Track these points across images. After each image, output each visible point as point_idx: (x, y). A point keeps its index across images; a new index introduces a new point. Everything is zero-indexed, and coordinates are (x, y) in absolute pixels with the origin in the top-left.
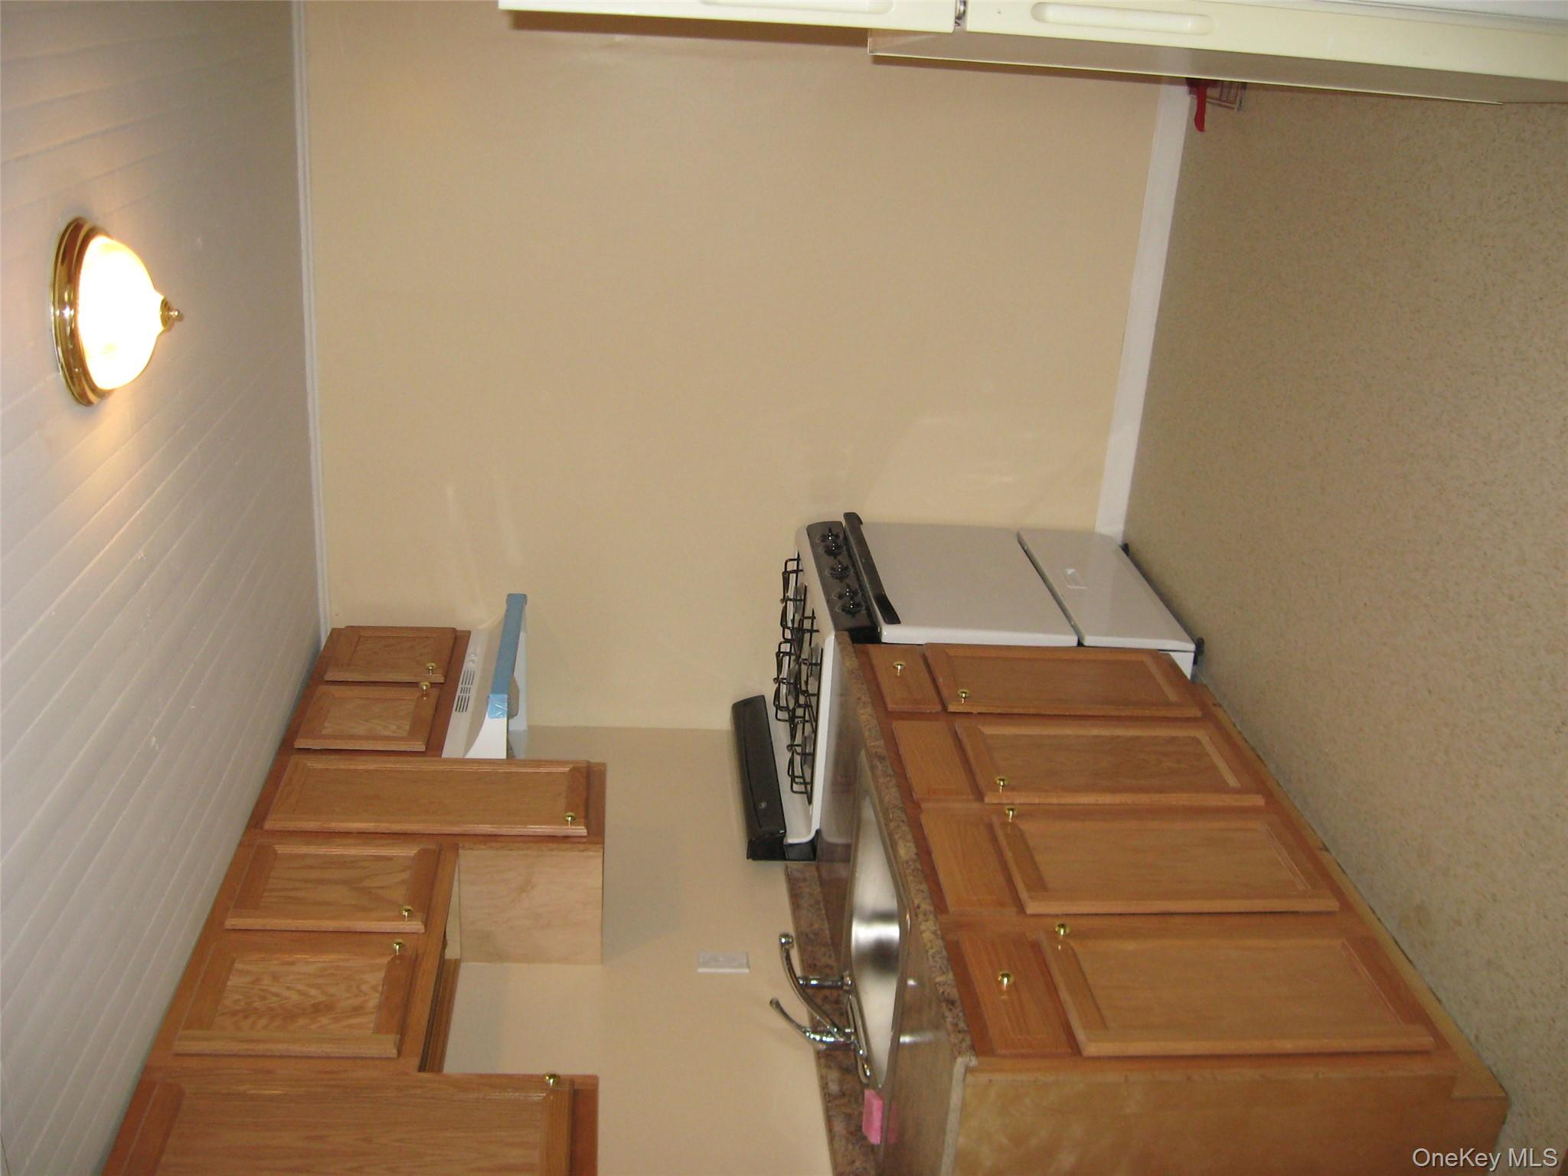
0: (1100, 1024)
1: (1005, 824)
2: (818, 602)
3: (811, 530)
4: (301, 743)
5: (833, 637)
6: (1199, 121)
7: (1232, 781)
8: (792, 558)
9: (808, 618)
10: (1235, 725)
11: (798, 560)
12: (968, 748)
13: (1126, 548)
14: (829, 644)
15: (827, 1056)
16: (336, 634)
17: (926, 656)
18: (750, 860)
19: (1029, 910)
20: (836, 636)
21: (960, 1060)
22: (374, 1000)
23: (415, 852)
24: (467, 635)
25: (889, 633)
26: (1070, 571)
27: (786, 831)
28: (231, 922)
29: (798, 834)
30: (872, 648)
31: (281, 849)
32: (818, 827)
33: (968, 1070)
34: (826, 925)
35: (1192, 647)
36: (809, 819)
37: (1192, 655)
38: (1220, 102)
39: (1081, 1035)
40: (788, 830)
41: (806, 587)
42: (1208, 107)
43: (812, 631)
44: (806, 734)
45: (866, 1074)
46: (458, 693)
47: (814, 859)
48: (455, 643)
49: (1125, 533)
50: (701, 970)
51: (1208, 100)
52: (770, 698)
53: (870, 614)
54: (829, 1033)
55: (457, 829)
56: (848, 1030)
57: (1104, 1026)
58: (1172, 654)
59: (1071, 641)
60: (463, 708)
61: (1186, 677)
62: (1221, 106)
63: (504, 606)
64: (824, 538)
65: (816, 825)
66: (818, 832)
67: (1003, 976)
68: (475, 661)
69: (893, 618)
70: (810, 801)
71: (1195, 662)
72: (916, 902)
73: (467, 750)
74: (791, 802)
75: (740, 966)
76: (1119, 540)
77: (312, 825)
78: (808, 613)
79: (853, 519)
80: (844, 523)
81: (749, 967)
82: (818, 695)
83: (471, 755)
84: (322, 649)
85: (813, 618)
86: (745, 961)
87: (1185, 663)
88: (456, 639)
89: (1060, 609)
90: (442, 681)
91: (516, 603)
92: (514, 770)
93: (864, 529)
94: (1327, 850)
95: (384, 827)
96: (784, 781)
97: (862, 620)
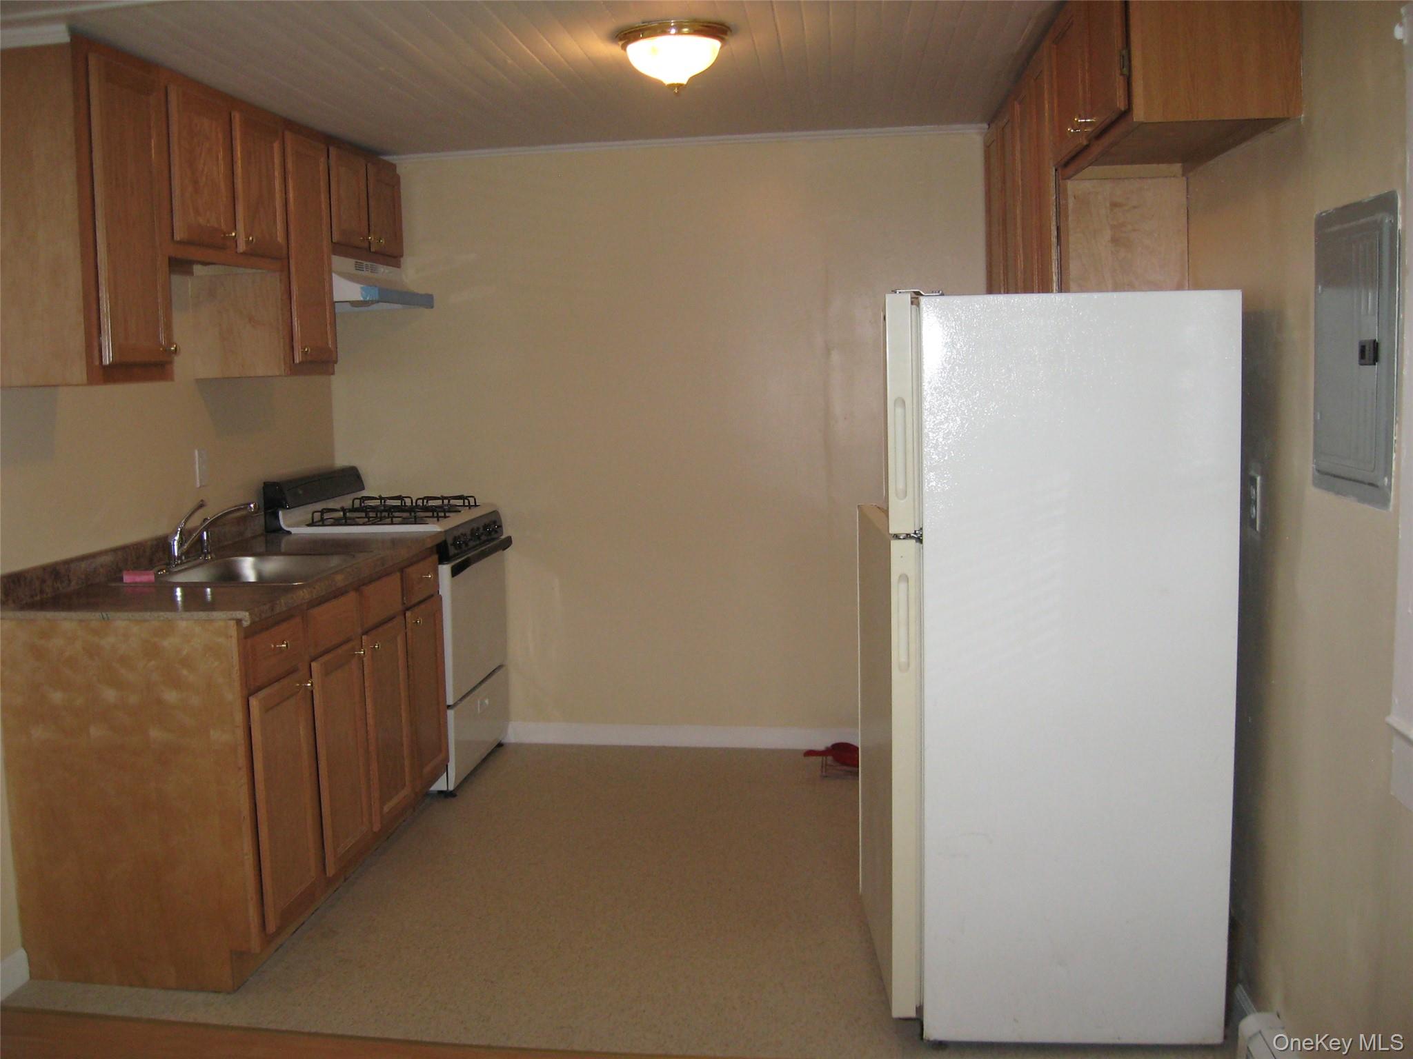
0: (267, 709)
1: (354, 649)
2: (454, 520)
3: (495, 513)
4: (333, 151)
5: (439, 530)
6: (810, 753)
7: (386, 809)
8: (477, 501)
9: (445, 514)
10: (404, 821)
11: (476, 506)
12: (390, 625)
13: (500, 745)
14: (432, 528)
15: (163, 544)
16: (393, 167)
17: (433, 597)
18: (262, 485)
19: (314, 664)
20: (441, 532)
21: (247, 614)
22: (201, 221)
23: (280, 241)
24: (398, 265)
25: (445, 570)
26: (487, 701)
27: (288, 509)
28: (237, 117)
29: (285, 519)
30: (436, 557)
31: (276, 146)
32: (293, 532)
33: (239, 622)
34: (230, 542)
35: (451, 788)
36: (297, 525)
37: (445, 789)
38: (824, 765)
39: (262, 694)
40: (288, 510)
41: (460, 511)
42: (819, 759)
43: (438, 518)
44: (357, 520)
45: (159, 571)
46: (365, 263)
47: (267, 532)
48: (392, 256)
49: (510, 744)
50: (196, 452)
51: (824, 758)
52: (364, 493)
53: (456, 556)
54: (181, 544)
55: (293, 269)
56: (183, 558)
57: (267, 711)
58: (446, 773)
59: (450, 701)
60: (359, 267)
61: (430, 787)
62: (822, 767)
63: (422, 292)
64: (495, 522)
65: (294, 530)
66: (289, 533)
67: (287, 644)
68: (384, 271)
69: (456, 572)
70: (309, 525)
71: (441, 792)
72: (317, 587)
73: (337, 273)
74: (305, 512)
75: (200, 482)
76: (505, 741)
77: (290, 166)
78: (447, 514)
79: (508, 542)
80: (503, 537)
81: (200, 487)
82: (392, 523)
83: (334, 275)
84: (381, 157)
85: (445, 517)
86: (203, 484)
87: (440, 785)
88: (395, 257)
89: (467, 692)
90: (372, 250)
91: (427, 301)
92: (328, 308)
93: (500, 552)
94: (345, 880)
95: (292, 217)
96: (319, 506)
97: (452, 551)
